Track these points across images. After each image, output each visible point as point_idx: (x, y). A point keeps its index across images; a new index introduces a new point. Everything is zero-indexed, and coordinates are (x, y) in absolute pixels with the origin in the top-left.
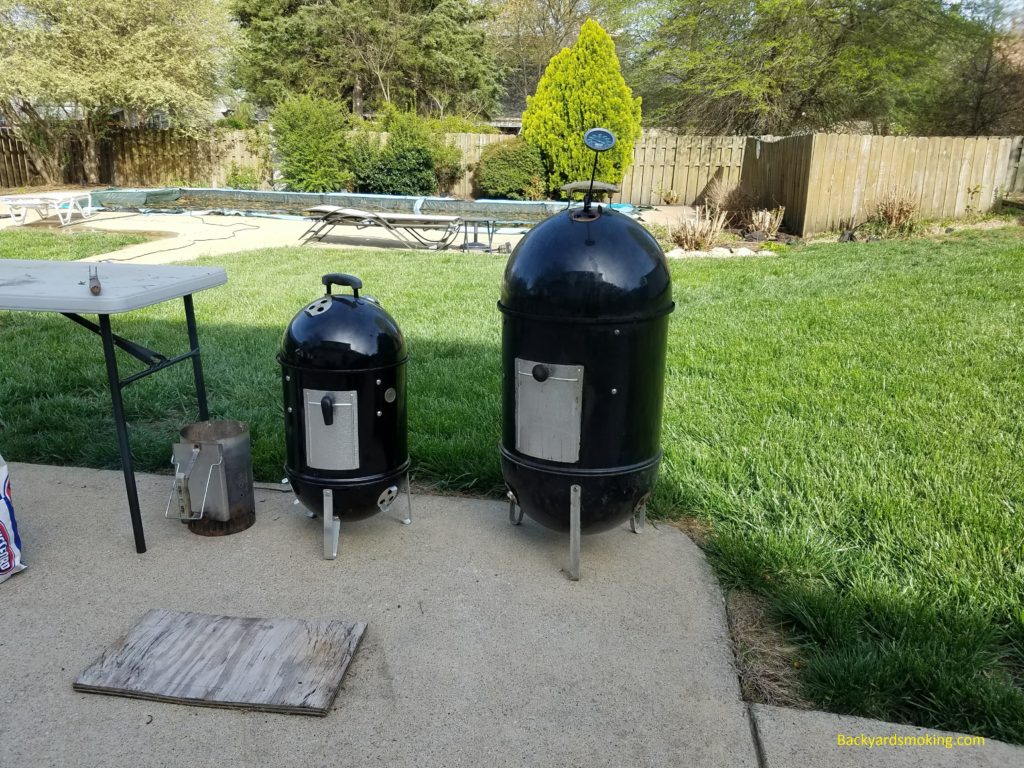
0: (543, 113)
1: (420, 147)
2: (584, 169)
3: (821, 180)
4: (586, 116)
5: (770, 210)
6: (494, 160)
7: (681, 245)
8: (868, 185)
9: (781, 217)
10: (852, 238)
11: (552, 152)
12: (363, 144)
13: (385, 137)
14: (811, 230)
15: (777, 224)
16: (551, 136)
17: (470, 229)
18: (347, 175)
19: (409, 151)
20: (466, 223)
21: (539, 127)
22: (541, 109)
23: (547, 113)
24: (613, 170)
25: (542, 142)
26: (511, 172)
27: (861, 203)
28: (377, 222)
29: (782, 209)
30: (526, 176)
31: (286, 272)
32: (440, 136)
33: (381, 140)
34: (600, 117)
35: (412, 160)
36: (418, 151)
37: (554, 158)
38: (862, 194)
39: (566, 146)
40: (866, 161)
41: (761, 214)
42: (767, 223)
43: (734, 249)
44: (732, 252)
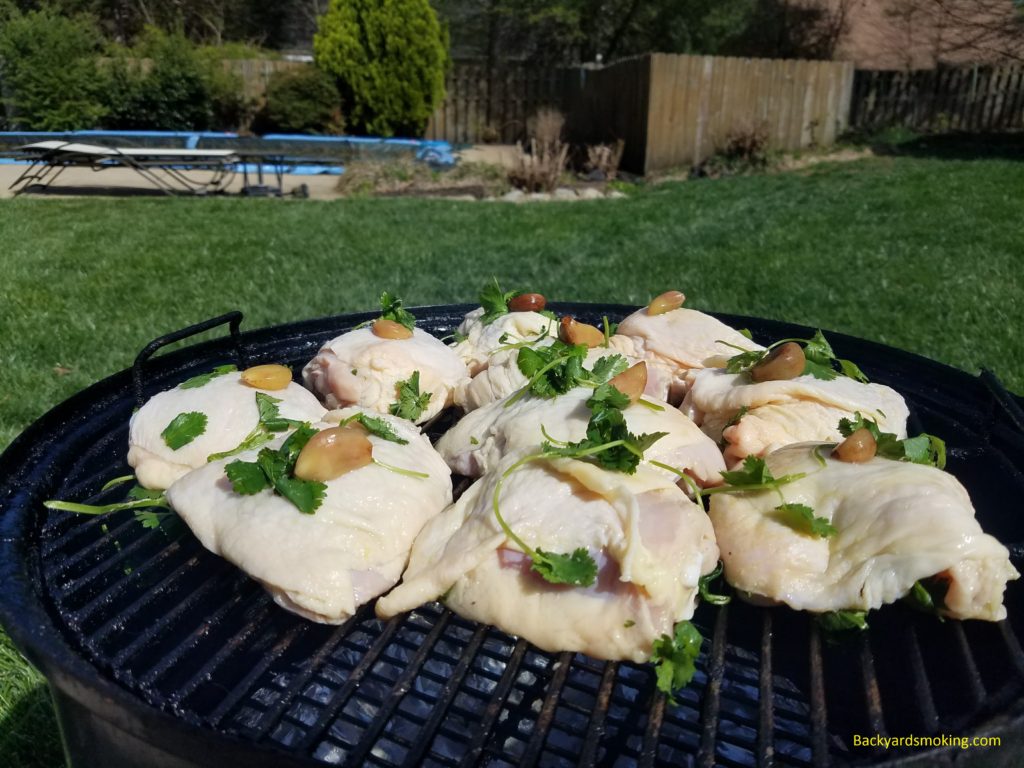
0: (338, 36)
1: (192, 75)
2: (391, 101)
3: (662, 108)
4: (388, 40)
5: (607, 144)
6: (282, 90)
7: (521, 187)
8: (711, 113)
9: (620, 153)
10: (702, 174)
11: (353, 81)
12: (118, 75)
13: (146, 65)
14: (653, 167)
15: (617, 161)
16: (350, 62)
17: (252, 168)
18: (97, 110)
19: (178, 80)
20: (244, 160)
21: (333, 52)
22: (335, 31)
23: (342, 36)
24: (422, 104)
25: (339, 70)
26: (304, 104)
27: (705, 134)
28: (121, 162)
29: (621, 143)
30: (323, 110)
32: (215, 63)
33: (140, 68)
34: (404, 41)
35: (181, 92)
36: (189, 80)
37: (355, 88)
38: (706, 125)
39: (367, 75)
40: (708, 86)
41: (598, 150)
42: (604, 162)
43: (579, 191)
44: (577, 194)
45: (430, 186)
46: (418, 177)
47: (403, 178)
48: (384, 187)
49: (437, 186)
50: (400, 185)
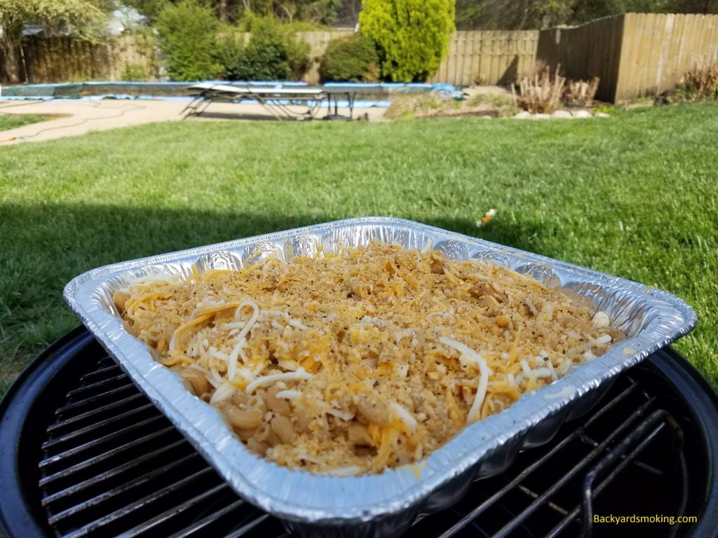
0: (376, 13)
1: (277, 43)
2: (411, 57)
3: (631, 53)
4: (412, 14)
5: (585, 81)
6: (337, 52)
7: (526, 109)
8: (670, 57)
9: (595, 87)
10: (665, 102)
11: (385, 44)
12: (230, 43)
13: (248, 37)
14: (622, 98)
15: (593, 93)
16: (384, 31)
18: (218, 67)
19: (268, 46)
21: (373, 24)
22: (374, 9)
23: (379, 12)
24: (434, 58)
25: (376, 37)
26: (352, 61)
27: (664, 73)
29: (597, 79)
30: (364, 64)
31: (168, 141)
32: (292, 34)
33: (244, 39)
34: (423, 15)
35: (271, 53)
36: (276, 46)
37: (387, 49)
38: (665, 66)
39: (396, 39)
40: (669, 37)
41: (578, 85)
42: (583, 93)
43: (573, 112)
44: (572, 115)
45: (452, 111)
46: (445, 106)
47: (434, 107)
48: (420, 113)
49: (458, 111)
50: (431, 112)
